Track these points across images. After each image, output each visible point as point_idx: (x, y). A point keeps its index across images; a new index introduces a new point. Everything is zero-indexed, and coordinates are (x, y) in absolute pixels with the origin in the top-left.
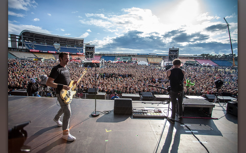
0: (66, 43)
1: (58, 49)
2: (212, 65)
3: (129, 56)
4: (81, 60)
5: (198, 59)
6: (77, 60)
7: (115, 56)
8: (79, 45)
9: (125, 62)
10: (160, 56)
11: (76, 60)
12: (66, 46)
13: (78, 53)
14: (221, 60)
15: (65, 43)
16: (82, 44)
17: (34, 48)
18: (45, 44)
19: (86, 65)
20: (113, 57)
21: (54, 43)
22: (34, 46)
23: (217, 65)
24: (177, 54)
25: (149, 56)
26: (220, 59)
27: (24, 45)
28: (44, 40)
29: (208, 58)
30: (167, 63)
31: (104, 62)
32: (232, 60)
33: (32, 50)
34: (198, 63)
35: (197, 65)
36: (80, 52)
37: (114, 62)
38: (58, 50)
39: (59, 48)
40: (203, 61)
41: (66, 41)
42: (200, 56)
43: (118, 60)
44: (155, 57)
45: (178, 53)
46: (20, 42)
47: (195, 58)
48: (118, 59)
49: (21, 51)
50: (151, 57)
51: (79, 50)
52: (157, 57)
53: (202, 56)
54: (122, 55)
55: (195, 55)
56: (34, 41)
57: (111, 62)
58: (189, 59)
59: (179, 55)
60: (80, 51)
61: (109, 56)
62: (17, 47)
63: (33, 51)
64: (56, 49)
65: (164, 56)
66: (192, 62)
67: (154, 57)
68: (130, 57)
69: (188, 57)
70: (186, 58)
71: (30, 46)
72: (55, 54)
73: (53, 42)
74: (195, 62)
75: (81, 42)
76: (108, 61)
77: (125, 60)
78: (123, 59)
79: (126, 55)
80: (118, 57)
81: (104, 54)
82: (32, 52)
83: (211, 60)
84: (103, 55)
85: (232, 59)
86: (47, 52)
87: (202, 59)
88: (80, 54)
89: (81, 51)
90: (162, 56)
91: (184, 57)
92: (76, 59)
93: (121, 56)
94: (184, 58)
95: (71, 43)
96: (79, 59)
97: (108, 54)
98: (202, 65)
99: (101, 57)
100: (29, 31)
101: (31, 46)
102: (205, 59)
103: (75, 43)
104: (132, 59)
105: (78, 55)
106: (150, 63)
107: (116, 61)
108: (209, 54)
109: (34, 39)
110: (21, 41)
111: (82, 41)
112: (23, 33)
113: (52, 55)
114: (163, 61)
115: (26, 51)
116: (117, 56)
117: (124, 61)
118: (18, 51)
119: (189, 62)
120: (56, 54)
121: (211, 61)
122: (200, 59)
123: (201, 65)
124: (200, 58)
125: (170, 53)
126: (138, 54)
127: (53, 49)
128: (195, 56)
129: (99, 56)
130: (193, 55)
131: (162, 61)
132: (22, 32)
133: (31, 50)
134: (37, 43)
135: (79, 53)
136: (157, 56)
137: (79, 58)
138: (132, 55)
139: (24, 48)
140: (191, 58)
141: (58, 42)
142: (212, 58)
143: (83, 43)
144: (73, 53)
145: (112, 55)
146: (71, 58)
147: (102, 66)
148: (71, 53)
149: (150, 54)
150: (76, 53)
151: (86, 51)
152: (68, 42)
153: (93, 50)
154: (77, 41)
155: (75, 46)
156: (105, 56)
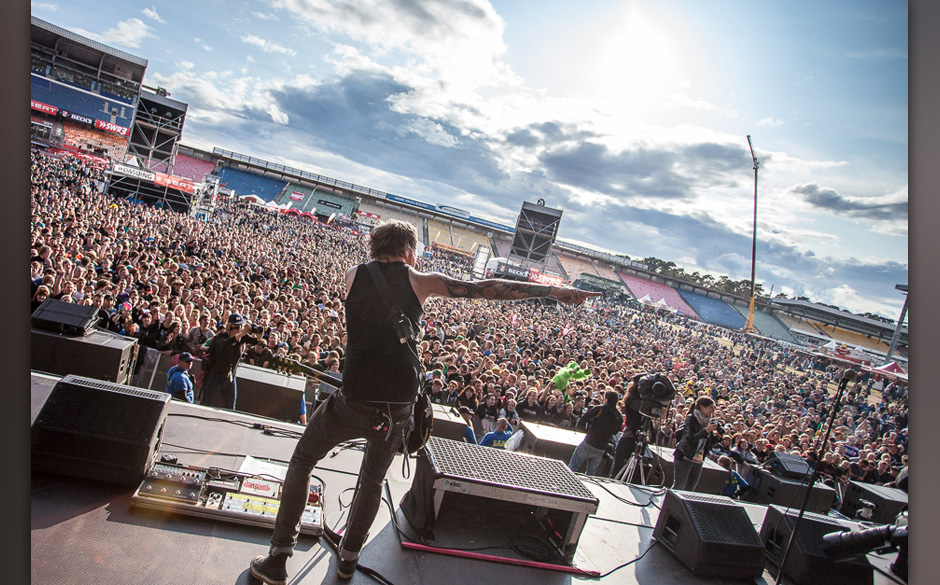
0: (51, 57)
2: (675, 311)
3: (348, 196)
4: (109, 158)
5: (630, 275)
6: (91, 154)
7: (284, 183)
8: (119, 84)
9: (323, 218)
10: (481, 228)
11: (84, 152)
12: (47, 72)
13: (103, 124)
14: (711, 298)
16: (136, 83)
19: (121, 188)
20: (273, 182)
23: (693, 314)
24: (552, 232)
25: (435, 215)
26: (708, 291)
29: (666, 280)
30: (500, 264)
31: (216, 191)
32: (748, 307)
34: (626, 292)
35: (623, 297)
36: (113, 118)
37: (272, 206)
40: (647, 287)
41: (53, 48)
42: (639, 262)
43: (290, 204)
44: (459, 227)
45: (556, 231)
47: (621, 269)
48: (291, 199)
50: (443, 223)
51: (110, 110)
52: (470, 230)
53: (646, 267)
54: (317, 183)
55: (621, 256)
57: (260, 202)
58: (598, 265)
59: (558, 238)
60: (114, 113)
61: (255, 175)
65: (500, 233)
66: (605, 279)
67: (455, 226)
68: (349, 199)
69: (593, 258)
70: (586, 262)
74: (614, 285)
75: (130, 75)
76: (243, 197)
77: (324, 210)
78: (320, 202)
79: (334, 188)
80: (298, 189)
81: (231, 161)
83: (677, 289)
84: (226, 165)
85: (749, 303)
87: (644, 279)
88: (113, 128)
89: (122, 116)
90: (491, 230)
91: (578, 254)
92: (85, 148)
93: (312, 189)
94: (580, 260)
95: (79, 67)
96: (99, 152)
97: (252, 162)
98: (640, 301)
99: (218, 169)
102: (654, 278)
103: (100, 71)
104: (357, 211)
105: (102, 132)
106: (435, 249)
107: (283, 207)
108: (673, 264)
111: (138, 71)
114: (485, 251)
116: (292, 184)
117: (317, 215)
119: (593, 279)
121: (675, 294)
122: (636, 276)
123: (635, 300)
124: (637, 271)
125: (521, 223)
126: (388, 195)
128: (621, 261)
129: (204, 161)
130: (613, 253)
131: (482, 249)
135: (108, 120)
136: (468, 224)
137: (104, 147)
138: (362, 195)
140: (605, 263)
142: (680, 283)
143: (140, 81)
144: (74, 117)
145: (270, 173)
146: (58, 138)
147: (202, 212)
148: (65, 114)
149: (441, 207)
150: (90, 122)
151: (137, 118)
152: (60, 53)
153: (176, 125)
154: (112, 62)
155: (93, 86)
156: (235, 170)
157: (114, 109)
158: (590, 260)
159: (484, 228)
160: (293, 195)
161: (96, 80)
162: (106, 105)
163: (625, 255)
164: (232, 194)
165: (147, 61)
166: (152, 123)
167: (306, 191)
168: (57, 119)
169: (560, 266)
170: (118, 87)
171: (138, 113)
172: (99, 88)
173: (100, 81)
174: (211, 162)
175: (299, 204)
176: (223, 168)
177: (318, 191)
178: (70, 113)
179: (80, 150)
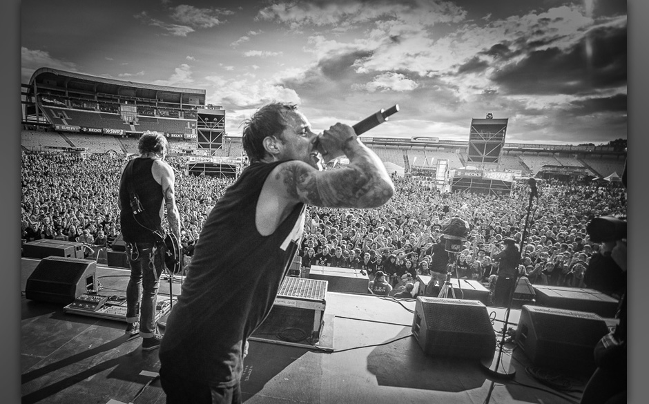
0: (155, 104)
1: (132, 123)
5: (595, 159)
6: (185, 155)
8: (193, 109)
10: (449, 148)
11: (182, 155)
12: (155, 113)
13: (188, 136)
15: (150, 104)
16: (202, 106)
17: (66, 120)
18: (96, 108)
19: (196, 171)
21: (119, 105)
22: (65, 114)
25: (412, 145)
27: (40, 112)
28: (93, 97)
30: (457, 171)
33: (60, 127)
34: (591, 174)
35: (588, 179)
36: (194, 130)
38: (132, 127)
39: (134, 119)
41: (155, 98)
42: (604, 146)
44: (431, 151)
46: (31, 103)
47: (584, 155)
49: (32, 129)
50: (419, 150)
51: (190, 126)
52: (442, 151)
53: (613, 149)
55: (584, 145)
56: (67, 98)
58: (560, 157)
62: (24, 118)
63: (64, 128)
64: (125, 122)
66: (567, 167)
67: (428, 150)
69: (554, 152)
70: (547, 156)
71: (55, 115)
72: (122, 138)
73: (117, 100)
74: (578, 170)
75: (198, 102)
82: (61, 133)
86: (100, 131)
87: (610, 159)
90: (458, 147)
92: (181, 152)
94: (540, 156)
95: (170, 105)
98: (607, 179)
100: (52, 70)
101: (60, 114)
103: (181, 104)
105: (189, 140)
106: (414, 170)
109: (67, 93)
110: (34, 99)
111: (201, 97)
112: (36, 78)
113: (114, 141)
115: (46, 130)
118: (25, 129)
119: (555, 169)
120: (125, 136)
122: (601, 158)
123: (602, 179)
124: (602, 154)
125: (473, 136)
126: (374, 139)
127: (118, 121)
128: (584, 149)
132: (36, 75)
133: (58, 127)
134: (74, 105)
135: (191, 132)
136: (439, 147)
137: (191, 149)
139: (40, 119)
140: (567, 153)
141: (131, 102)
143: (204, 104)
144: (173, 135)
148: (168, 135)
149: (415, 139)
150: (182, 136)
152: (159, 101)
153: (221, 125)
154: (186, 97)
155: (179, 114)
157: (193, 125)
158: (552, 154)
159: (452, 147)
161: (180, 110)
162: (189, 124)
163: (588, 143)
165: (205, 90)
166: (207, 127)
169: (523, 164)
170: (192, 111)
171: (199, 124)
172: (183, 114)
173: (183, 111)
178: (170, 134)
179: (179, 154)
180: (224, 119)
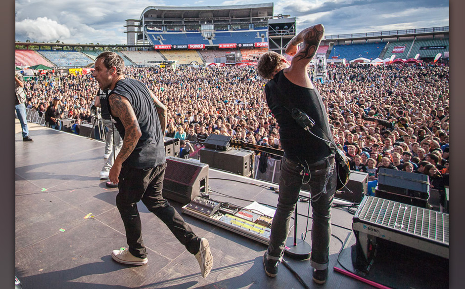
0: (228, 21)
1: (210, 39)
6: (255, 62)
7: (385, 43)
8: (262, 21)
9: (428, 60)
11: (252, 61)
12: (229, 28)
13: (258, 44)
15: (225, 21)
16: (270, 17)
17: (162, 41)
18: (183, 30)
20: (375, 45)
21: (200, 26)
22: (162, 37)
27: (146, 37)
28: (181, 22)
33: (158, 47)
36: (263, 39)
37: (377, 62)
38: (210, 41)
39: (212, 35)
41: (229, 16)
43: (393, 56)
46: (140, 32)
48: (393, 53)
49: (140, 50)
51: (260, 35)
54: (415, 35)
56: (163, 26)
57: (367, 61)
60: (263, 37)
61: (359, 44)
62: (136, 42)
63: (160, 47)
64: (204, 38)
71: (154, 38)
72: (202, 51)
73: (198, 22)
75: (266, 14)
76: (353, 61)
77: (428, 53)
78: (422, 48)
79: (435, 34)
80: (397, 44)
81: (339, 41)
82: (158, 51)
84: (336, 44)
86: (186, 47)
92: (252, 59)
93: (411, 41)
95: (241, 20)
97: (354, 37)
99: (331, 48)
100: (154, 7)
101: (158, 37)
103: (251, 18)
105: (258, 48)
107: (387, 60)
109: (163, 22)
110: (142, 29)
111: (269, 10)
112: (144, 15)
113: (197, 54)
115: (149, 50)
116: (392, 42)
117: (421, 58)
118: (136, 50)
120: (204, 49)
127: (199, 38)
132: (144, 13)
133: (156, 47)
134: (167, 29)
135: (260, 41)
139: (146, 42)
141: (209, 22)
143: (272, 15)
144: (244, 45)
145: (370, 40)
146: (239, 58)
147: (319, 78)
148: (240, 45)
150: (252, 45)
151: (269, 35)
152: (232, 18)
153: (292, 31)
154: (256, 11)
155: (250, 27)
156: (343, 45)
157: (262, 35)
160: (394, 50)
161: (250, 23)
162: (258, 34)
164: (344, 61)
165: (273, 3)
166: (278, 35)
167: (406, 44)
168: (237, 49)
170: (261, 22)
171: (269, 33)
172: (253, 27)
173: (253, 23)
174: (325, 46)
175: (402, 55)
176: (334, 47)
177: (417, 40)
178: (242, 44)
179: (250, 61)
180: (295, 26)
